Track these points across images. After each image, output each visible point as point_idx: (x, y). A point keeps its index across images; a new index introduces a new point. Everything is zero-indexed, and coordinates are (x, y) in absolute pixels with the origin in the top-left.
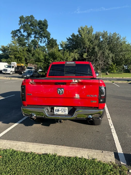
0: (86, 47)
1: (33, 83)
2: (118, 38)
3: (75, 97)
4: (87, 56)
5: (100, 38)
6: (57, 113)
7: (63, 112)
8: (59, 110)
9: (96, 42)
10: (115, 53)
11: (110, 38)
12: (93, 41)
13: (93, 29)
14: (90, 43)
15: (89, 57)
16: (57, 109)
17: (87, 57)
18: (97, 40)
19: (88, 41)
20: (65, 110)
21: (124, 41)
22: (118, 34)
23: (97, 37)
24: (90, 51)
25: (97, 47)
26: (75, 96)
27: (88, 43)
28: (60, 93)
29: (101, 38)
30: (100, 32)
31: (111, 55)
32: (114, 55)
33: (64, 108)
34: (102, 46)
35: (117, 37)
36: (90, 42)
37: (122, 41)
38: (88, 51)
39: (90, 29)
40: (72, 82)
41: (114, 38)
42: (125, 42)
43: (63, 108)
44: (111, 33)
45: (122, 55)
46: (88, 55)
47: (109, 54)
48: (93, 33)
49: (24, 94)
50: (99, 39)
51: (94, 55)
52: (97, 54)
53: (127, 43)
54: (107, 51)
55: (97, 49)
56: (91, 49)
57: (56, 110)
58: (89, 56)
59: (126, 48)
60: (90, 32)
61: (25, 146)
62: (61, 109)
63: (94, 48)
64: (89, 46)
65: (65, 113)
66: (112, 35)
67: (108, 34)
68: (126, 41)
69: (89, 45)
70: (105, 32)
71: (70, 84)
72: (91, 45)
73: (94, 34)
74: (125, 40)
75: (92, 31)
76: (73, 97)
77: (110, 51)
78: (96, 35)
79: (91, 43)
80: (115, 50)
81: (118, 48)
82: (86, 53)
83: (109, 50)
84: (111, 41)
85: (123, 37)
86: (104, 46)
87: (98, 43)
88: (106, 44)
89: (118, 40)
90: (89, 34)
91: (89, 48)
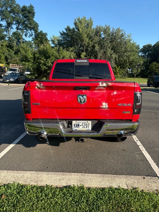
0: (85, 44)
1: (41, 87)
2: (122, 35)
3: (102, 107)
6: (76, 128)
7: (85, 127)
8: (80, 125)
9: (97, 39)
10: (118, 53)
11: (113, 35)
12: (93, 37)
13: (92, 21)
14: (89, 40)
15: (87, 57)
16: (77, 123)
18: (97, 36)
19: (87, 37)
20: (88, 125)
21: (128, 39)
22: (122, 30)
23: (97, 33)
24: (89, 49)
25: (97, 45)
26: (102, 105)
27: (86, 40)
28: (81, 102)
29: (102, 34)
30: (101, 27)
31: (114, 56)
32: (117, 56)
33: (86, 121)
34: (103, 44)
35: (121, 33)
36: (90, 39)
37: (126, 39)
38: (87, 50)
39: (89, 21)
40: (99, 86)
41: (117, 35)
42: (130, 40)
43: (84, 122)
44: (114, 28)
45: (126, 56)
46: (86, 55)
47: (111, 55)
48: (93, 28)
49: (27, 103)
50: (100, 36)
51: (93, 55)
52: (98, 54)
53: (132, 42)
54: (110, 50)
55: (97, 48)
56: (90, 48)
57: (74, 125)
58: (88, 56)
59: (131, 48)
60: (89, 25)
61: (36, 177)
62: (82, 123)
63: (94, 47)
64: (88, 44)
65: (88, 128)
66: (115, 31)
67: (111, 30)
69: (88, 42)
70: (108, 26)
71: (96, 89)
72: (91, 43)
73: (94, 29)
74: (130, 38)
75: (92, 25)
76: (99, 107)
77: (113, 51)
78: (96, 29)
79: (90, 40)
80: (118, 50)
81: (122, 47)
82: (84, 53)
83: (112, 49)
84: (115, 39)
85: (128, 35)
86: (106, 44)
87: (99, 40)
88: (108, 41)
89: (123, 38)
90: (87, 28)
91: (88, 46)
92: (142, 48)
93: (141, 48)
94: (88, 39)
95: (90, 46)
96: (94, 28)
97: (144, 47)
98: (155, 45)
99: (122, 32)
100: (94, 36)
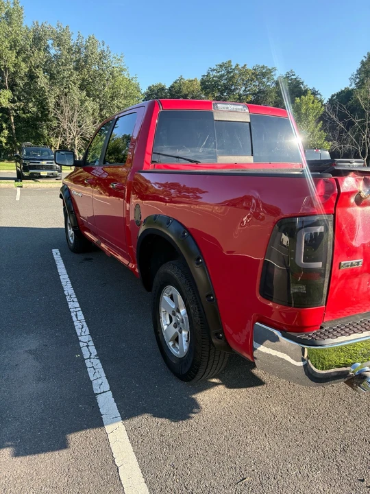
0: (7, 69)
2: (102, 56)
4: (13, 101)
5: (48, 46)
9: (38, 57)
10: (98, 100)
11: (79, 52)
12: (27, 50)
13: (21, 8)
14: (16, 57)
15: (18, 104)
17: (12, 105)
18: (40, 50)
19: (11, 49)
21: (117, 65)
22: (100, 41)
23: (38, 40)
24: (21, 83)
25: (42, 72)
27: (10, 57)
29: (51, 46)
30: (47, 25)
31: (91, 105)
32: (97, 106)
34: (58, 72)
35: (99, 50)
36: (19, 53)
37: (113, 66)
38: (13, 86)
39: (12, 6)
41: (92, 54)
42: (121, 71)
45: (118, 107)
46: (14, 98)
47: (82, 102)
48: (23, 26)
50: (46, 49)
51: (34, 100)
52: (46, 98)
53: (125, 74)
54: (76, 89)
55: (43, 80)
56: (22, 79)
58: (20, 100)
60: (14, 17)
63: (32, 77)
64: (14, 67)
66: (84, 43)
67: (74, 38)
68: (125, 67)
69: (15, 64)
70: (64, 27)
72: (23, 65)
73: (27, 28)
75: (20, 16)
77: (85, 93)
78: (35, 31)
79: (20, 58)
80: (96, 90)
81: (104, 85)
82: (5, 91)
83: (82, 88)
84: (86, 62)
85: (115, 55)
86: (66, 74)
87: (45, 60)
88: (71, 67)
89: (104, 61)
90: (9, 24)
91: (15, 73)
92: (146, 91)
93: (143, 92)
94: (15, 54)
95: (22, 74)
96: (26, 26)
97: (150, 88)
98: (171, 87)
99: (102, 47)
100: (29, 49)
